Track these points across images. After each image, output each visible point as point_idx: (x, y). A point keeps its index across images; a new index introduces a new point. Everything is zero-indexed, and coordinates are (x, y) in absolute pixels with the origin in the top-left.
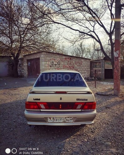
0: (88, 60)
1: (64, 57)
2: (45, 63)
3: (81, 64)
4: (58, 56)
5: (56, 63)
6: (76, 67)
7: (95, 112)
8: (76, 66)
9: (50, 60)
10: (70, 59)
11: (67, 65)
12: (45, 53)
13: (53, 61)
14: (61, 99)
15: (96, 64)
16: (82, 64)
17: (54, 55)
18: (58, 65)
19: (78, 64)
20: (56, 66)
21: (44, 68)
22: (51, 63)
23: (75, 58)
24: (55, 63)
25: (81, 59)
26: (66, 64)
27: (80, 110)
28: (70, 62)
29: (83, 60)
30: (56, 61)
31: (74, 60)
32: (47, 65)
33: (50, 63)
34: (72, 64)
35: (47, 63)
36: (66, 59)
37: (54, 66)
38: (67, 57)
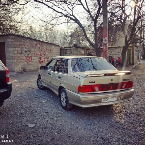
0: (58, 47)
1: (34, 42)
2: (14, 49)
3: (51, 51)
4: (28, 41)
5: (27, 50)
6: (47, 55)
7: (133, 90)
8: (47, 53)
9: (20, 45)
10: (41, 45)
11: (38, 52)
12: (14, 37)
13: (23, 47)
14: (112, 80)
15: (67, 51)
16: (53, 51)
17: (23, 40)
18: (28, 52)
19: (49, 51)
20: (27, 53)
21: (13, 55)
22: (21, 50)
23: (46, 44)
24: (25, 49)
25: (51, 45)
26: (38, 50)
27: (124, 89)
28: (40, 48)
29: (53, 47)
30: (26, 47)
31: (44, 46)
32: (16, 52)
33: (19, 49)
34: (43, 50)
35: (17, 49)
36: (36, 44)
37: (24, 52)
38: (37, 43)
